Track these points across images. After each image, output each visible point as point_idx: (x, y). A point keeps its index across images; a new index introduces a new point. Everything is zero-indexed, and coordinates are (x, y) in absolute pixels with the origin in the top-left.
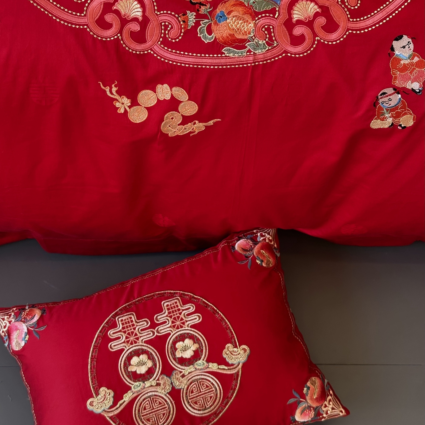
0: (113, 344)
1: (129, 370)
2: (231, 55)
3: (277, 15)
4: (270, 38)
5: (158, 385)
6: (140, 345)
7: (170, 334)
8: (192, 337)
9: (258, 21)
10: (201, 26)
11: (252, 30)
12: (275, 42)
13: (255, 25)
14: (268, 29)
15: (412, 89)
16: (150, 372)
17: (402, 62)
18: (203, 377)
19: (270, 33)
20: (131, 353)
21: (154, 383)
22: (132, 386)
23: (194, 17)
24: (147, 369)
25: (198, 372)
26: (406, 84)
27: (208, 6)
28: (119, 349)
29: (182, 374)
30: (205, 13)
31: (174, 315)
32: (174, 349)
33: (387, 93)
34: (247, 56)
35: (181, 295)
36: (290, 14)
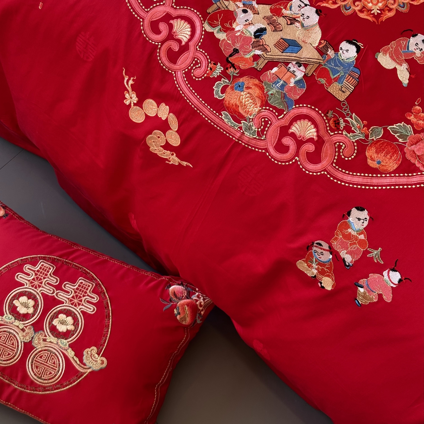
0: (21, 275)
1: (14, 302)
2: (226, 120)
3: (281, 117)
4: (263, 130)
5: (23, 330)
6: (37, 292)
7: (63, 303)
8: (75, 319)
9: (263, 110)
10: (220, 82)
11: (254, 113)
12: (264, 136)
13: (259, 112)
14: (266, 123)
15: (344, 258)
16: (26, 317)
17: (350, 230)
18: (57, 353)
19: (265, 126)
20: (26, 291)
21: (21, 327)
22: (6, 315)
23: (221, 71)
24: (25, 313)
25: (56, 347)
26: (341, 251)
27: (237, 71)
28: (21, 281)
29: (45, 338)
30: (231, 74)
31: (79, 293)
32: (56, 316)
33: (322, 246)
34: (237, 131)
35: (97, 284)
36: (291, 124)
